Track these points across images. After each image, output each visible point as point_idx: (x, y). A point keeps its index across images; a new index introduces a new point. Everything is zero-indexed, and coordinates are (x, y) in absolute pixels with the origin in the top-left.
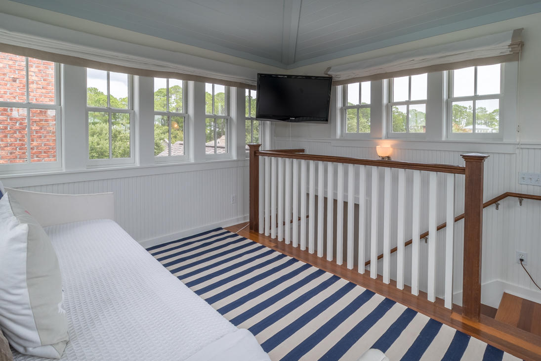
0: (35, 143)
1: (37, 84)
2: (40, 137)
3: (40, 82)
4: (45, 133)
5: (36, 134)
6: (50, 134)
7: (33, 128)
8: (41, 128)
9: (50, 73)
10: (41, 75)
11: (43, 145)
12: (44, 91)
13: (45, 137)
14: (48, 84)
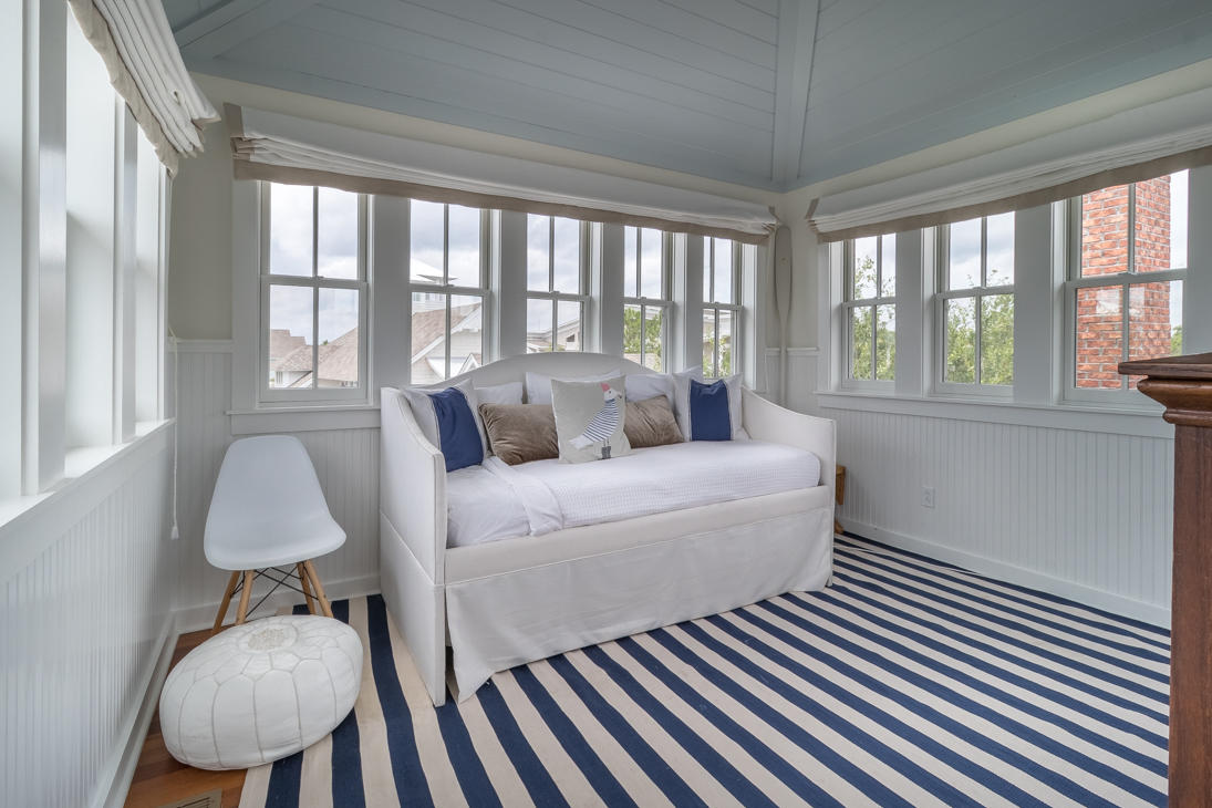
0: (1086, 365)
1: (1093, 248)
2: (1095, 353)
3: (1097, 246)
4: (1105, 344)
5: (1089, 346)
6: (1116, 347)
7: (1084, 337)
8: (1098, 336)
9: (1118, 220)
10: (1099, 230)
11: (1101, 370)
12: (1104, 260)
13: (1105, 352)
14: (1114, 245)
